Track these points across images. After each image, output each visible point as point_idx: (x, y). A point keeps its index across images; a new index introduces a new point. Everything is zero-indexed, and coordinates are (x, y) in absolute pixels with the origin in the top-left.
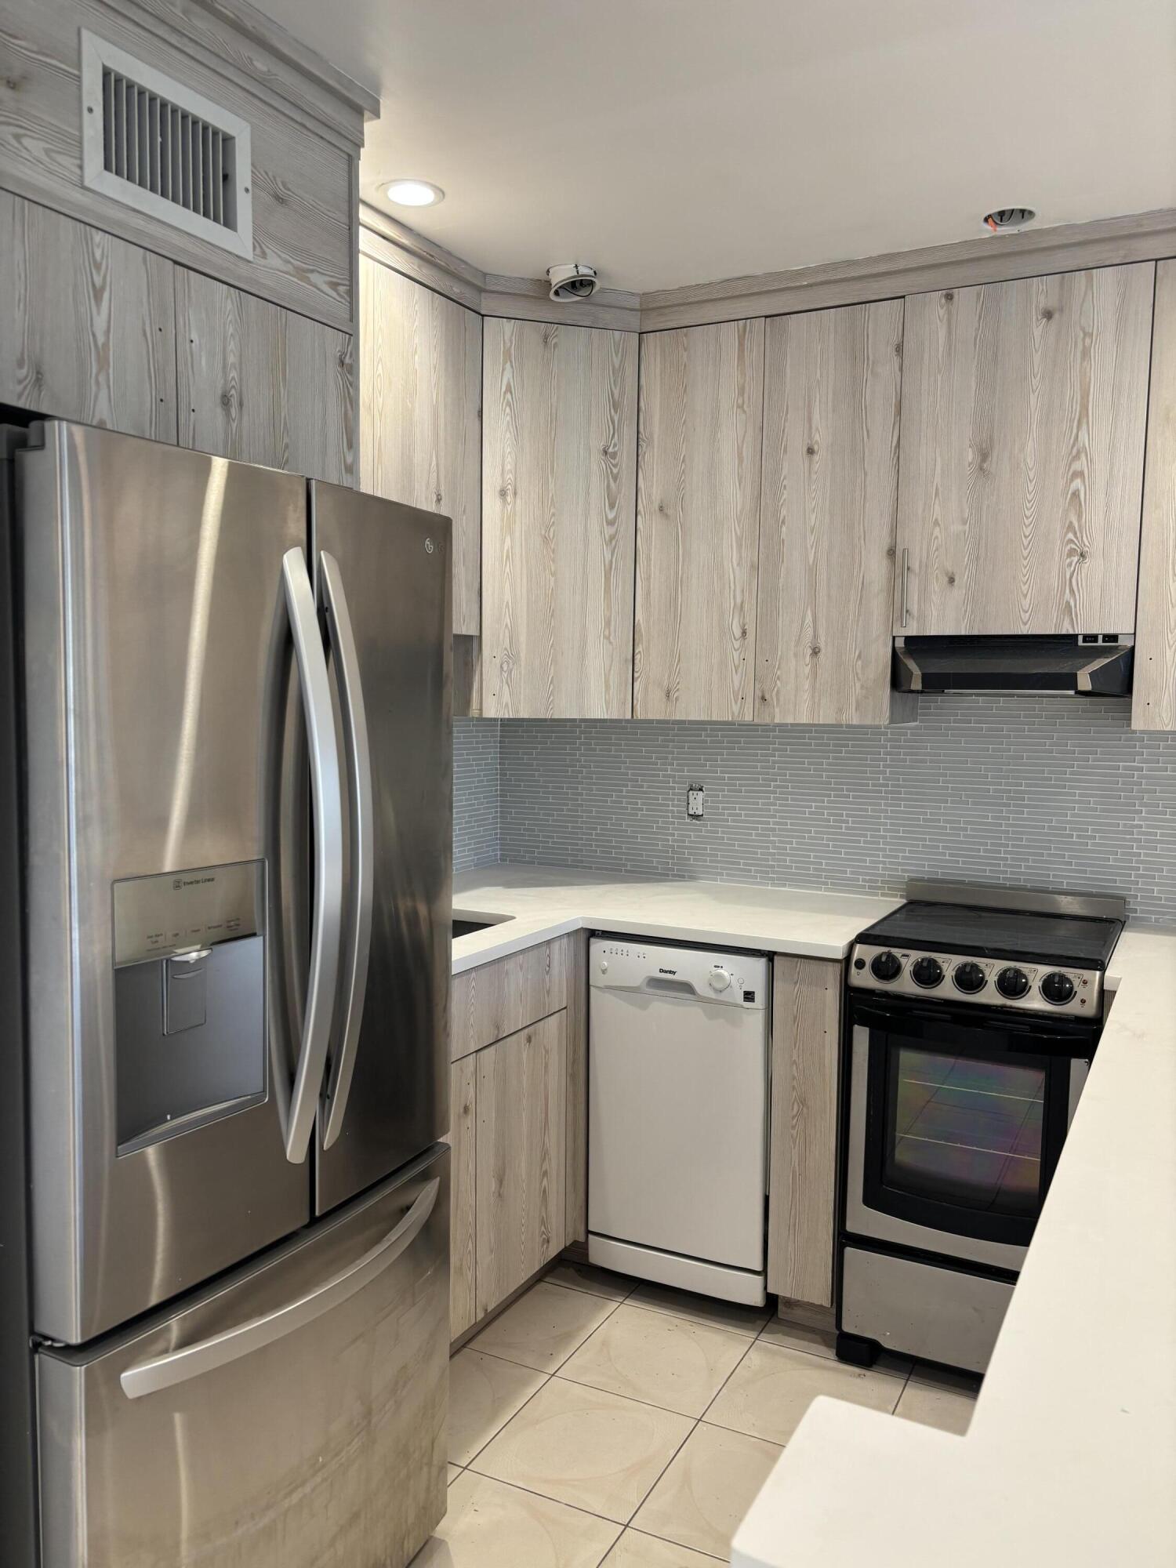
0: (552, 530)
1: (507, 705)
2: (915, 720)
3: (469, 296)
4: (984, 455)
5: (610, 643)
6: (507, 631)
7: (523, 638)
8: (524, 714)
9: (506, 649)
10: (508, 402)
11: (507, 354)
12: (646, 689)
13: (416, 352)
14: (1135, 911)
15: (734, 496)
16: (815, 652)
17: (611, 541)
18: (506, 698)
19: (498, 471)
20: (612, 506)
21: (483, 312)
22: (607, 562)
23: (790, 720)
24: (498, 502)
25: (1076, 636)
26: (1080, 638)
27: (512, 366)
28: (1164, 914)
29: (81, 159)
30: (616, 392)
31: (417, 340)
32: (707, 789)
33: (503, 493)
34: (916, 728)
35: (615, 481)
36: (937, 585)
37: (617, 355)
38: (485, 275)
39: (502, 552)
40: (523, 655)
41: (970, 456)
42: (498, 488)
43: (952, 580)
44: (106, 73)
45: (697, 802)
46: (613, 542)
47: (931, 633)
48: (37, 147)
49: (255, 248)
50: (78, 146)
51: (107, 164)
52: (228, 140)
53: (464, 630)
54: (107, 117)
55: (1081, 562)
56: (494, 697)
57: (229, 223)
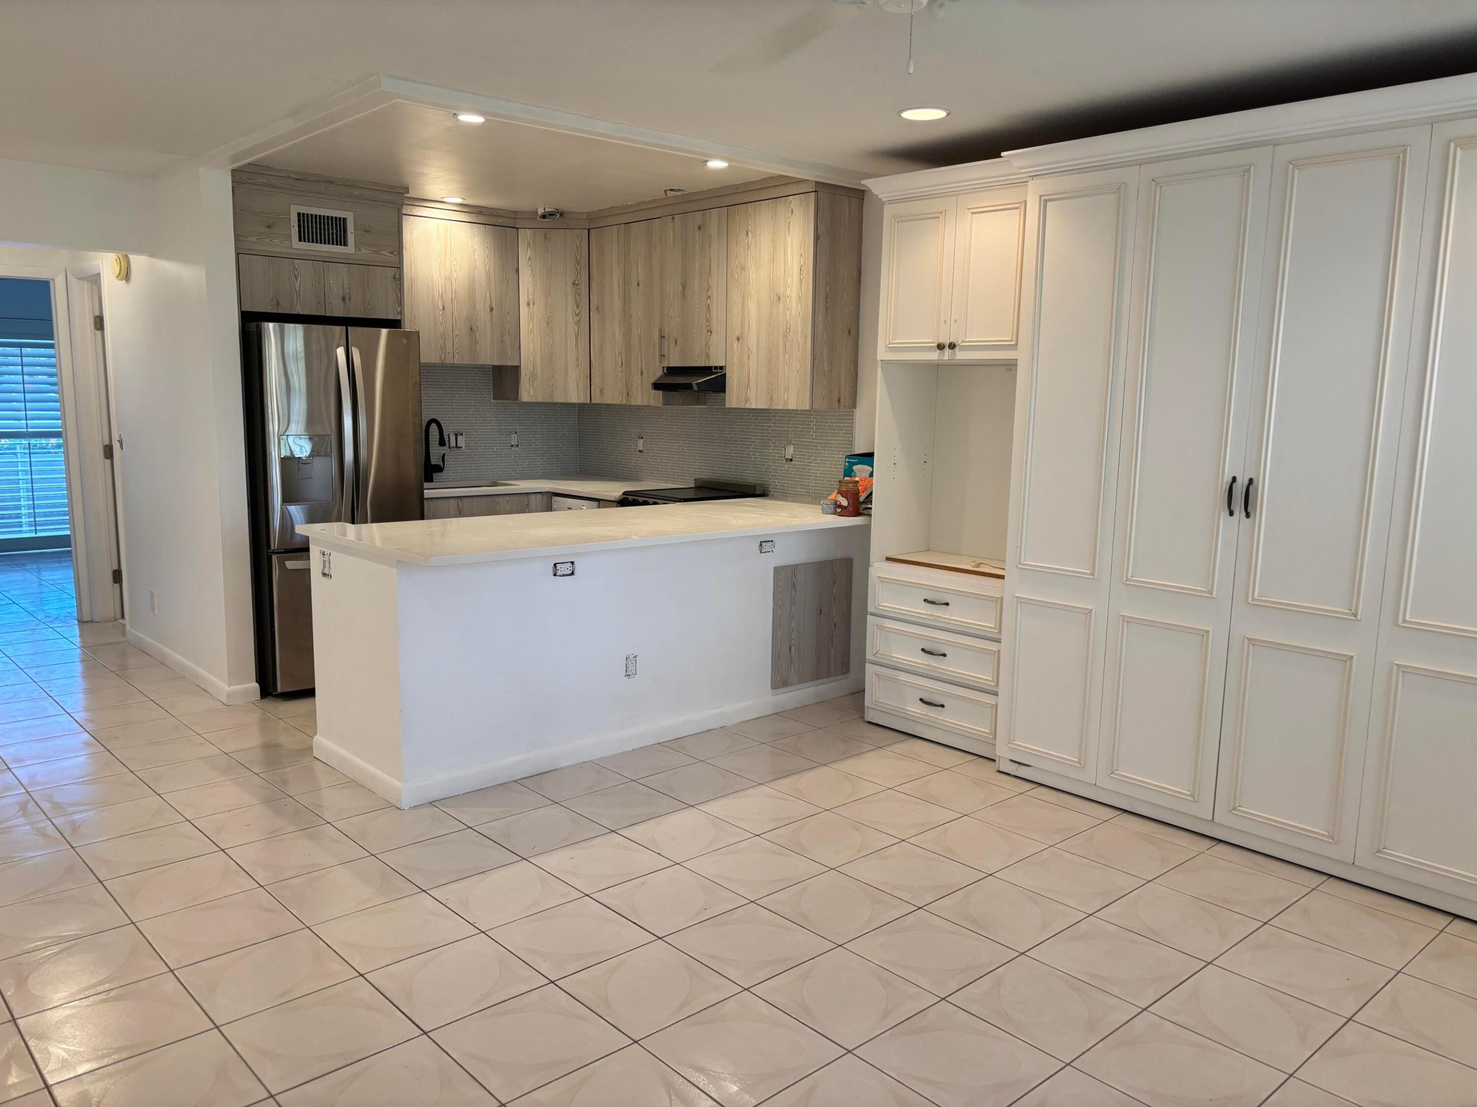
0: (551, 318)
1: (532, 395)
2: (706, 405)
3: (507, 222)
4: (684, 288)
5: (579, 368)
6: (531, 364)
7: (539, 367)
8: (540, 400)
9: (531, 371)
10: (530, 265)
11: (528, 245)
12: (595, 388)
13: (476, 251)
14: (770, 491)
15: (617, 303)
16: (643, 374)
17: (578, 323)
18: (532, 393)
19: (526, 294)
20: (578, 308)
21: (518, 227)
22: (576, 332)
23: (635, 403)
24: (526, 307)
25: (711, 367)
26: (714, 368)
27: (531, 248)
28: (778, 492)
29: (291, 240)
30: (578, 256)
31: (476, 247)
32: (645, 438)
33: (528, 304)
34: (706, 408)
35: (579, 296)
36: (672, 344)
37: (578, 240)
38: (516, 212)
39: (528, 330)
40: (539, 374)
41: (680, 289)
42: (526, 302)
43: (676, 342)
44: (299, 214)
45: (640, 444)
46: (579, 324)
47: (672, 365)
48: (277, 241)
49: (356, 249)
50: (290, 237)
51: (300, 240)
52: (345, 219)
53: (510, 364)
54: (299, 226)
55: (710, 335)
56: (528, 392)
57: (345, 244)
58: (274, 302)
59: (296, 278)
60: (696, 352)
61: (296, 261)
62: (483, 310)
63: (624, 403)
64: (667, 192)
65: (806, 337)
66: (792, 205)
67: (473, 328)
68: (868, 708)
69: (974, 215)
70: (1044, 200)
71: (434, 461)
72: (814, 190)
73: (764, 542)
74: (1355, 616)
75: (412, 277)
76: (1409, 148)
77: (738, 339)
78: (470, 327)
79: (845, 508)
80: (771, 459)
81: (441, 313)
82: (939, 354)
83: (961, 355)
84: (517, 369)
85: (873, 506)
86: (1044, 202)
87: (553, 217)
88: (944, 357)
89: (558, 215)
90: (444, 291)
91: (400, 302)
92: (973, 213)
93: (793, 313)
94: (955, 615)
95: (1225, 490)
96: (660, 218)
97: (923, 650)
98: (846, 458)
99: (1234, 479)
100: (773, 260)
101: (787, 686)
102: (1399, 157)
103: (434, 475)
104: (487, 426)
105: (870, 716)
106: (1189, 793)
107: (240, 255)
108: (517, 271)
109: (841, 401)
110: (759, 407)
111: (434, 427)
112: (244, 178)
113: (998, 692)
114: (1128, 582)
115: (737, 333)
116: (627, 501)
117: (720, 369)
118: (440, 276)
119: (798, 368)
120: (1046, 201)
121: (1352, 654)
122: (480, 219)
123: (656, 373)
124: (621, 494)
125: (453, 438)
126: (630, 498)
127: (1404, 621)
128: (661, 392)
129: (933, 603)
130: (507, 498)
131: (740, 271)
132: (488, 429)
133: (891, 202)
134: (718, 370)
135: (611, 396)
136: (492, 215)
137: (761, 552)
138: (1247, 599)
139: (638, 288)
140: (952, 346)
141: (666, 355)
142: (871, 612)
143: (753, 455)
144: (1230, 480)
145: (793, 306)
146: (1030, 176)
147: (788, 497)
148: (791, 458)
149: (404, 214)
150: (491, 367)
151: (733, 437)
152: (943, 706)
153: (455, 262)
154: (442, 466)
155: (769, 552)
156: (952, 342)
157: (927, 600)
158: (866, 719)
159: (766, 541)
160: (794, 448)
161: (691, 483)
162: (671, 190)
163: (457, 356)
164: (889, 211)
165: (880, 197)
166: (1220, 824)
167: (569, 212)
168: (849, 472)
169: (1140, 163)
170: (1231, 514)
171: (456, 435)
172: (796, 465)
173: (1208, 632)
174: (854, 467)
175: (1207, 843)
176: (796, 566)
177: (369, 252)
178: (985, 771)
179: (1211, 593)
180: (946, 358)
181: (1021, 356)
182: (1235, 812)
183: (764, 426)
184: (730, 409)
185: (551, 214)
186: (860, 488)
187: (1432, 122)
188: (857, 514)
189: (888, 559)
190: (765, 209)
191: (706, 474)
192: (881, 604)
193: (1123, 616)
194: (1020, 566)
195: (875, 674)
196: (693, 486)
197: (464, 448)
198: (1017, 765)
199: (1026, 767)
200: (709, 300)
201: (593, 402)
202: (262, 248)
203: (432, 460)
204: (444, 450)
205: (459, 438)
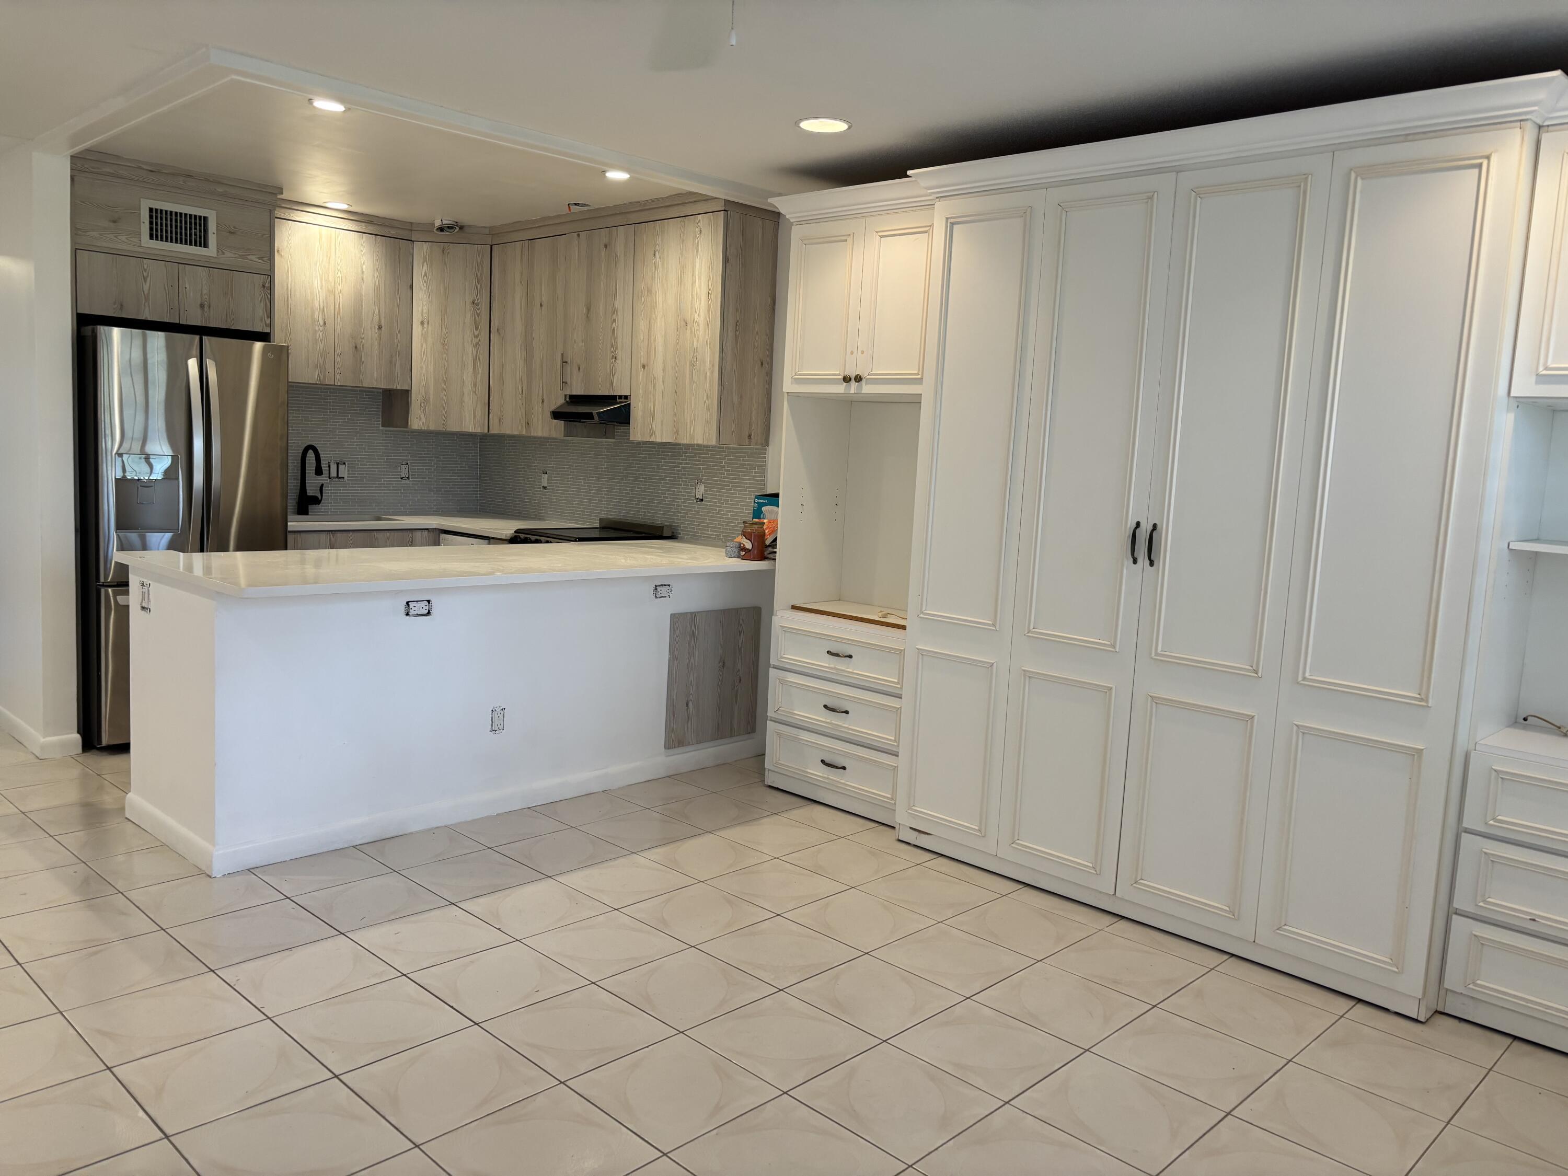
0: (447, 340)
1: (423, 423)
3: (400, 233)
4: (588, 310)
5: (477, 395)
6: (424, 388)
7: (431, 392)
8: (432, 428)
9: (423, 396)
10: (425, 281)
11: (425, 258)
12: (493, 417)
13: (364, 263)
14: (680, 534)
15: (519, 325)
16: (543, 402)
17: (476, 345)
18: (423, 420)
19: (420, 313)
20: (477, 329)
21: (413, 240)
22: (474, 355)
23: (535, 435)
24: (420, 327)
25: (615, 396)
26: (618, 397)
27: (427, 264)
28: (688, 535)
29: (140, 238)
30: (479, 274)
31: (364, 258)
32: (549, 473)
33: (422, 323)
34: (614, 442)
35: (478, 316)
36: (575, 371)
37: (479, 256)
38: (411, 223)
39: (422, 352)
40: (431, 400)
41: (584, 310)
42: (420, 321)
43: (579, 369)
44: (151, 210)
45: (545, 480)
46: (478, 346)
47: (574, 393)
48: (123, 238)
49: (218, 252)
50: (138, 234)
51: (151, 237)
52: (206, 218)
53: (399, 388)
54: (151, 223)
55: (615, 362)
56: (418, 420)
57: (206, 246)
58: (116, 306)
59: (145, 279)
60: (600, 380)
61: (145, 261)
62: (371, 328)
63: (524, 433)
64: (571, 207)
65: (713, 366)
66: (701, 224)
67: (358, 347)
68: (769, 770)
69: (882, 239)
70: (950, 223)
71: (311, 491)
72: (723, 208)
73: (660, 586)
74: (1257, 674)
75: (287, 288)
76: (1310, 176)
77: (644, 367)
78: (354, 345)
79: (749, 551)
80: (681, 499)
81: (321, 329)
82: (846, 385)
83: (867, 389)
84: (407, 393)
85: (777, 550)
86: (951, 225)
87: (452, 230)
88: (850, 390)
89: (457, 229)
90: (325, 305)
91: (270, 313)
92: (881, 237)
93: (701, 339)
94: (858, 669)
95: (1129, 535)
96: (565, 234)
97: (825, 706)
98: (755, 498)
99: (1138, 524)
100: (680, 282)
101: (683, 746)
102: (1300, 186)
103: (310, 507)
104: (374, 455)
105: (771, 779)
106: (1091, 865)
107: (78, 251)
108: (410, 288)
109: (752, 437)
110: (664, 441)
111: (311, 453)
112: (86, 166)
113: (898, 752)
114: (1029, 634)
115: (643, 361)
116: (519, 538)
117: (624, 399)
118: (321, 288)
119: (705, 400)
120: (953, 224)
121: (1254, 714)
122: (371, 229)
123: (558, 401)
124: (513, 532)
125: (334, 468)
126: (522, 536)
127: (1304, 679)
128: (563, 422)
129: (837, 655)
130: (388, 534)
131: (646, 293)
132: (375, 459)
133: (800, 223)
134: (623, 400)
135: (510, 426)
136: (383, 225)
137: (656, 597)
138: (1151, 654)
139: (541, 309)
140: (858, 379)
141: (569, 382)
142: (774, 665)
143: (662, 494)
144: (1134, 525)
145: (701, 333)
146: (937, 198)
147: (698, 540)
148: (702, 498)
149: (276, 218)
150: (381, 391)
151: (642, 475)
152: (844, 768)
153: (339, 273)
154: (320, 498)
155: (666, 597)
156: (858, 375)
157: (831, 652)
158: (766, 783)
159: (662, 585)
160: (705, 487)
161: (595, 523)
162: (575, 204)
163: (338, 377)
164: (797, 233)
165: (787, 217)
166: (1122, 899)
167: (470, 226)
168: (758, 513)
169: (1047, 187)
170: (1135, 561)
171: (338, 464)
172: (707, 505)
173: (1111, 688)
174: (764, 509)
175: (1108, 919)
176: (696, 614)
177: (233, 256)
178: (885, 839)
179: (1114, 647)
180: (852, 391)
181: (925, 390)
182: (1138, 886)
183: (674, 463)
184: (633, 442)
185: (450, 227)
186: (766, 531)
187: (1334, 149)
188: (763, 558)
189: (794, 608)
190: (672, 229)
191: (613, 514)
192: (784, 656)
193: (1024, 671)
194: (922, 616)
195: (776, 732)
196: (598, 525)
197: (346, 478)
198: (917, 833)
199: (926, 836)
200: (614, 324)
201: (491, 432)
202: (105, 244)
203: (308, 491)
204: (323, 479)
205: (341, 467)
